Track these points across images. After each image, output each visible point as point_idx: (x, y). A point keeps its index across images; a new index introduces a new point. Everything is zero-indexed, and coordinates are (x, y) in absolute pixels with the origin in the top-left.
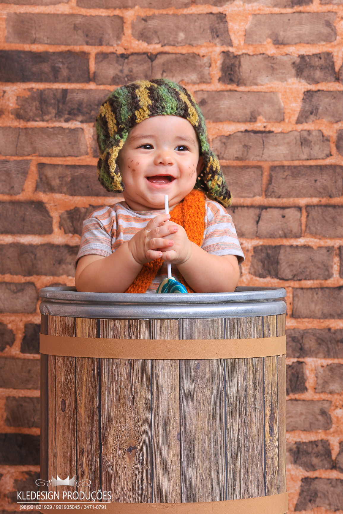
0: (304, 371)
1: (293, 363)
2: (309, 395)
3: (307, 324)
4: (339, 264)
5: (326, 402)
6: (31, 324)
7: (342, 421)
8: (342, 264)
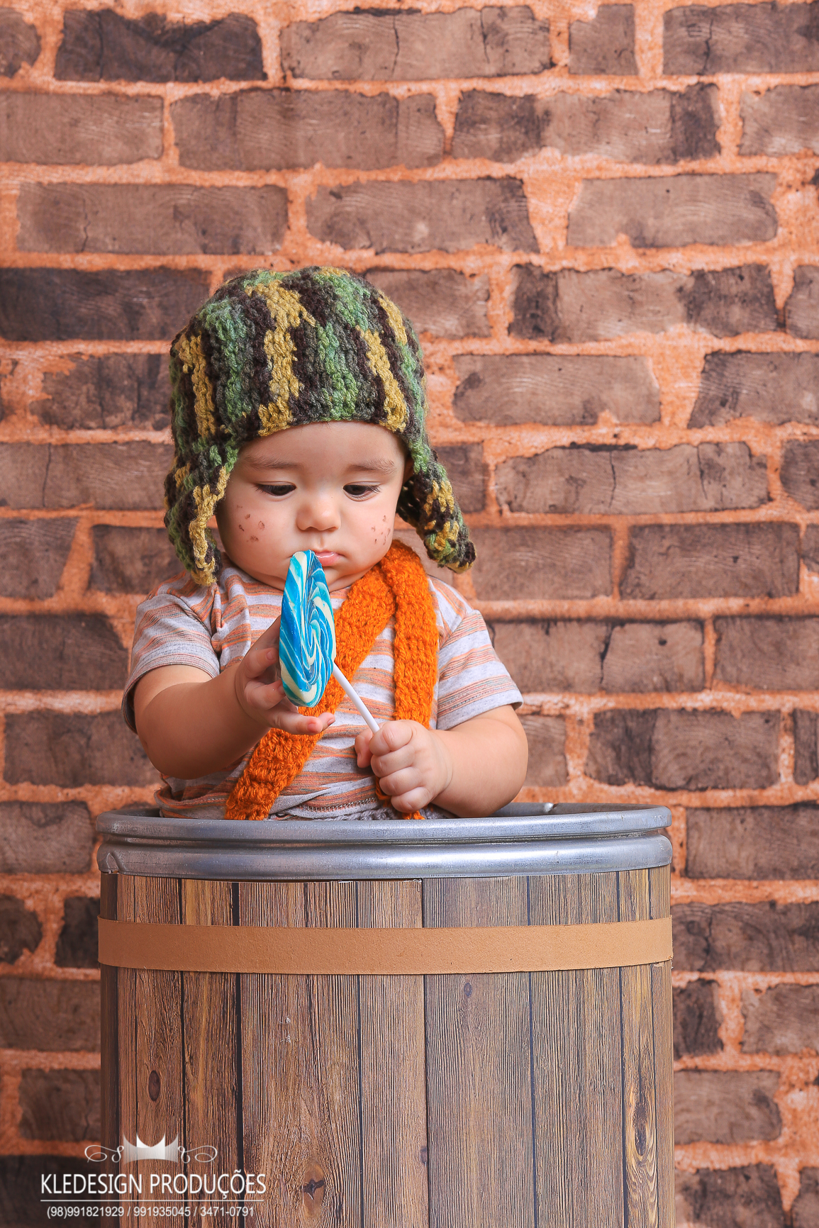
0: (716, 1002)
1: (690, 982)
2: (727, 1058)
3: (720, 891)
4: (792, 752)
5: (766, 1074)
6: (79, 899)
7: (806, 1118)
8: (802, 751)
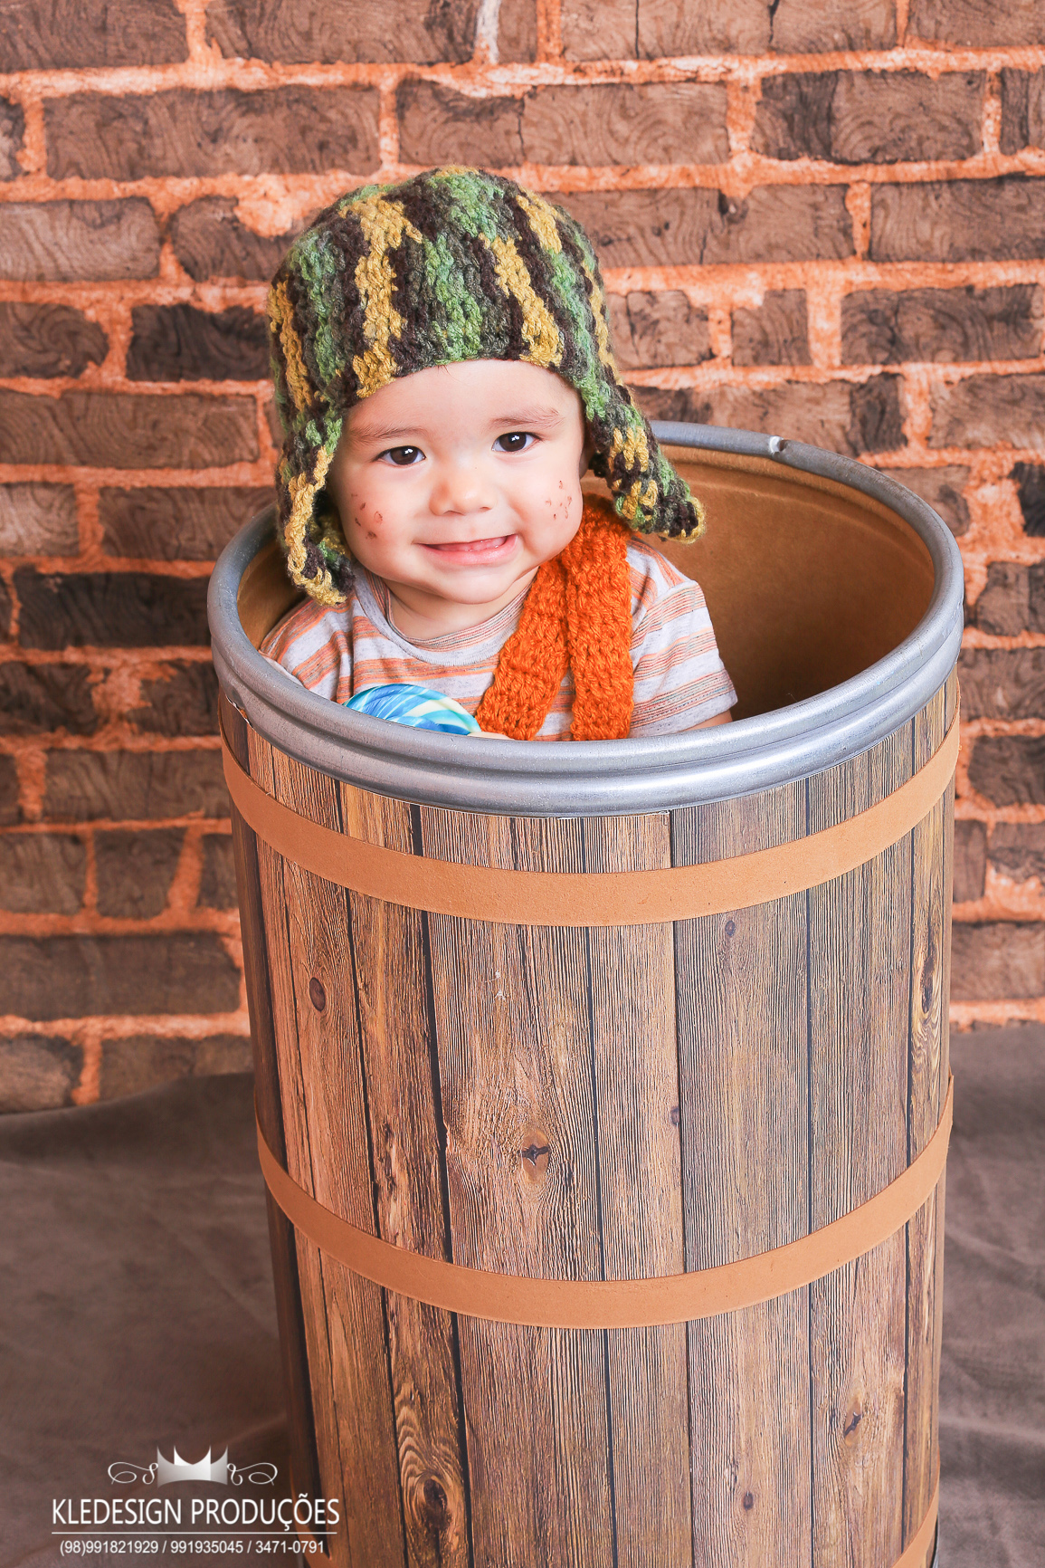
0: (900, 397)
1: (871, 377)
2: (910, 455)
3: (908, 276)
4: (999, 118)
5: (954, 469)
6: (149, 307)
7: (997, 513)
8: (1010, 116)
